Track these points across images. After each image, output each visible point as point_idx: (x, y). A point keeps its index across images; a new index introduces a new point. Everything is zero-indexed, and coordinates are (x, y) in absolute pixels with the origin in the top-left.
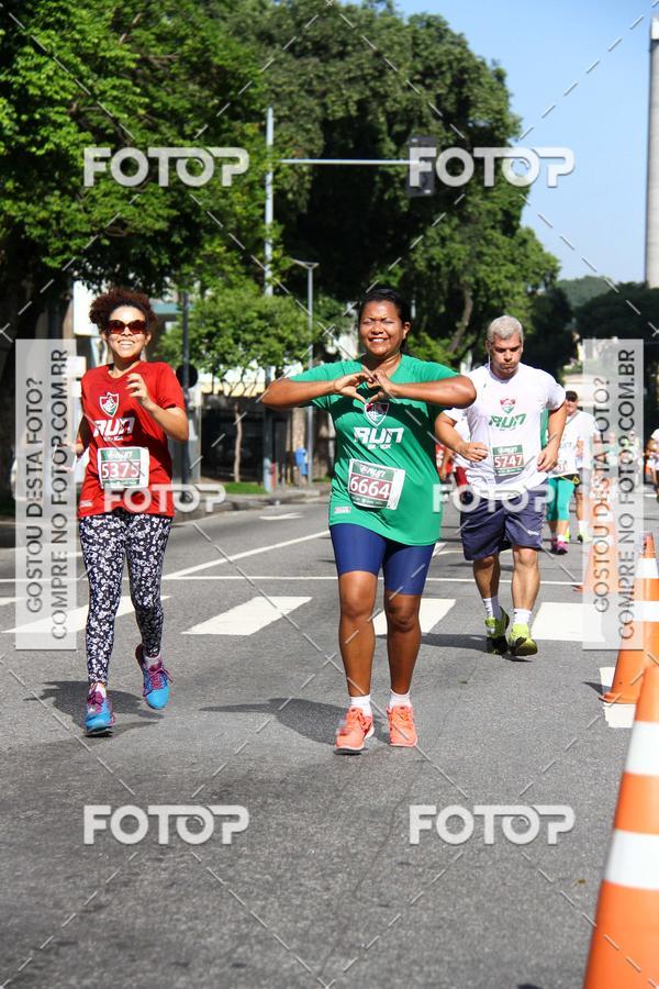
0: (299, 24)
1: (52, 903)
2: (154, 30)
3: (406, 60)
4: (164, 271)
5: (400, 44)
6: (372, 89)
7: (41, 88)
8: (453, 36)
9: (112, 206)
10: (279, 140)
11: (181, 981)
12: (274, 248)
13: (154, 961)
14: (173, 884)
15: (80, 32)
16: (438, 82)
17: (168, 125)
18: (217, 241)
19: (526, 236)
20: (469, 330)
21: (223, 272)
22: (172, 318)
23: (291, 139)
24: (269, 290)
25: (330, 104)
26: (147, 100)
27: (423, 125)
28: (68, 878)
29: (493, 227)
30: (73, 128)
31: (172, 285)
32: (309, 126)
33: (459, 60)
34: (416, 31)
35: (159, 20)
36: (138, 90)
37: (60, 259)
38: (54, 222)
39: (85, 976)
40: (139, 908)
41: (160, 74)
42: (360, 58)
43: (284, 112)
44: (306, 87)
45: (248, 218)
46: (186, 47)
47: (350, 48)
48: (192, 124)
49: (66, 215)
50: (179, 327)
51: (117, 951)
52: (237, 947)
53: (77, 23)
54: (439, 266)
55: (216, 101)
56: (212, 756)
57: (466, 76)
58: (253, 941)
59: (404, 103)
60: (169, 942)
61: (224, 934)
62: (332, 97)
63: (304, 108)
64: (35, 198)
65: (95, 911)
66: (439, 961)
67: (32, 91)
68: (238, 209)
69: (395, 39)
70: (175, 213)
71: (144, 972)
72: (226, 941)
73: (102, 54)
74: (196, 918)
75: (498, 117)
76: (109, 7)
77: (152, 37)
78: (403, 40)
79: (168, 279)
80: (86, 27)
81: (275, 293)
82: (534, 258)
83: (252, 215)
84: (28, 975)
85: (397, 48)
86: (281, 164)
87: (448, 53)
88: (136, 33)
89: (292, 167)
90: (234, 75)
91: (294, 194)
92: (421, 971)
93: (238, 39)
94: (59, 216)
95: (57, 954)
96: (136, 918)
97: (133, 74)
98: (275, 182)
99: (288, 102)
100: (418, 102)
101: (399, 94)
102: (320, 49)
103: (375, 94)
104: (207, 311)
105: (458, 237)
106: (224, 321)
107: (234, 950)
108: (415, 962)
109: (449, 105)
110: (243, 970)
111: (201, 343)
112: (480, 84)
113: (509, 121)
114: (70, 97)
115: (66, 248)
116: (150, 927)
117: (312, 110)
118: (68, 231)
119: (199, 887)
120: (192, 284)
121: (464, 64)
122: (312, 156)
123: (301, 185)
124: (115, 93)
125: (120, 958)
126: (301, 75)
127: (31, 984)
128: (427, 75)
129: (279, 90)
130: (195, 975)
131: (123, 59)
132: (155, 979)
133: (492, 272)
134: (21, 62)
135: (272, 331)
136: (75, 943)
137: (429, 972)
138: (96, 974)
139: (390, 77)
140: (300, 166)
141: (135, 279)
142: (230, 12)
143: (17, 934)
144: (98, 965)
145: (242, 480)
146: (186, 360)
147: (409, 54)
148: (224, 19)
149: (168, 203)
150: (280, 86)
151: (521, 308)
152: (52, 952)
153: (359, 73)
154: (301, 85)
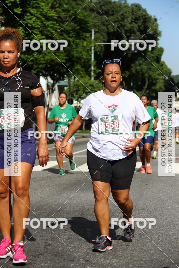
0: (101, 6)
1: (36, 243)
2: (62, 8)
3: (130, 16)
4: (64, 73)
5: (129, 12)
6: (121, 24)
7: (31, 24)
8: (143, 9)
9: (51, 56)
10: (96, 38)
11: (72, 265)
12: (94, 67)
13: (64, 259)
14: (69, 238)
15: (42, 9)
16: (139, 22)
17: (66, 34)
18: (79, 65)
19: (163, 63)
20: (147, 89)
21: (80, 74)
22: (66, 86)
23: (99, 37)
24: (93, 78)
25: (109, 28)
26: (60, 27)
27: (135, 33)
28: (41, 237)
29: (154, 61)
30: (40, 35)
31: (67, 77)
32: (104, 34)
33: (145, 16)
34: (133, 8)
35: (63, 6)
36: (58, 24)
37: (36, 70)
38: (35, 60)
39: (45, 263)
40: (60, 245)
41: (64, 20)
42: (118, 15)
43: (97, 30)
44: (103, 23)
45: (87, 59)
46: (70, 13)
47: (115, 13)
48: (72, 34)
49: (38, 59)
50: (68, 88)
51: (54, 257)
52: (87, 256)
53: (42, 7)
54: (139, 72)
55: (78, 27)
56: (78, 204)
57: (146, 20)
58: (91, 254)
59: (130, 27)
60: (68, 254)
61: (83, 252)
62: (110, 26)
63: (102, 29)
64: (30, 54)
65: (48, 246)
66: (142, 260)
67: (29, 25)
68: (84, 57)
69: (127, 10)
70: (67, 58)
71: (62, 262)
72: (83, 254)
73: (48, 15)
74: (75, 248)
75: (155, 31)
76: (50, 2)
77: (61, 10)
78: (129, 10)
79: (65, 76)
80: (44, 8)
81: (94, 79)
82: (165, 69)
83: (88, 58)
84: (30, 263)
85: (128, 13)
86: (96, 44)
87: (142, 14)
88: (57, 9)
89: (99, 45)
90: (83, 20)
91: (100, 52)
92: (137, 263)
93: (85, 11)
94: (36, 59)
95: (38, 257)
96: (59, 248)
97: (56, 20)
98: (94, 49)
99: (98, 28)
100: (133, 27)
101: (128, 25)
102: (107, 13)
103: (122, 25)
104: (76, 84)
105: (144, 64)
106: (80, 87)
107: (86, 257)
108: (135, 260)
109: (142, 28)
110: (88, 262)
111: (74, 93)
112: (150, 22)
113: (158, 32)
114: (39, 27)
115: (38, 68)
116: (63, 250)
117: (104, 30)
118: (39, 63)
119: (76, 240)
120: (72, 77)
121: (146, 17)
122: (104, 42)
123: (101, 50)
124: (51, 25)
125: (55, 258)
126: (102, 20)
127: (31, 265)
128: (136, 20)
129: (95, 24)
130: (75, 263)
131: (54, 16)
132: (65, 264)
133: (154, 73)
134: (26, 17)
135: (93, 89)
136: (43, 254)
137: (139, 263)
138: (49, 263)
139: (126, 20)
140: (101, 45)
141: (56, 76)
142: (82, 3)
143: (27, 252)
144: (49, 260)
145: (85, 130)
146: (70, 97)
147: (131, 14)
148: (81, 5)
149: (66, 55)
150: (96, 23)
151: (161, 83)
152: (37, 256)
153: (117, 19)
154: (101, 23)
